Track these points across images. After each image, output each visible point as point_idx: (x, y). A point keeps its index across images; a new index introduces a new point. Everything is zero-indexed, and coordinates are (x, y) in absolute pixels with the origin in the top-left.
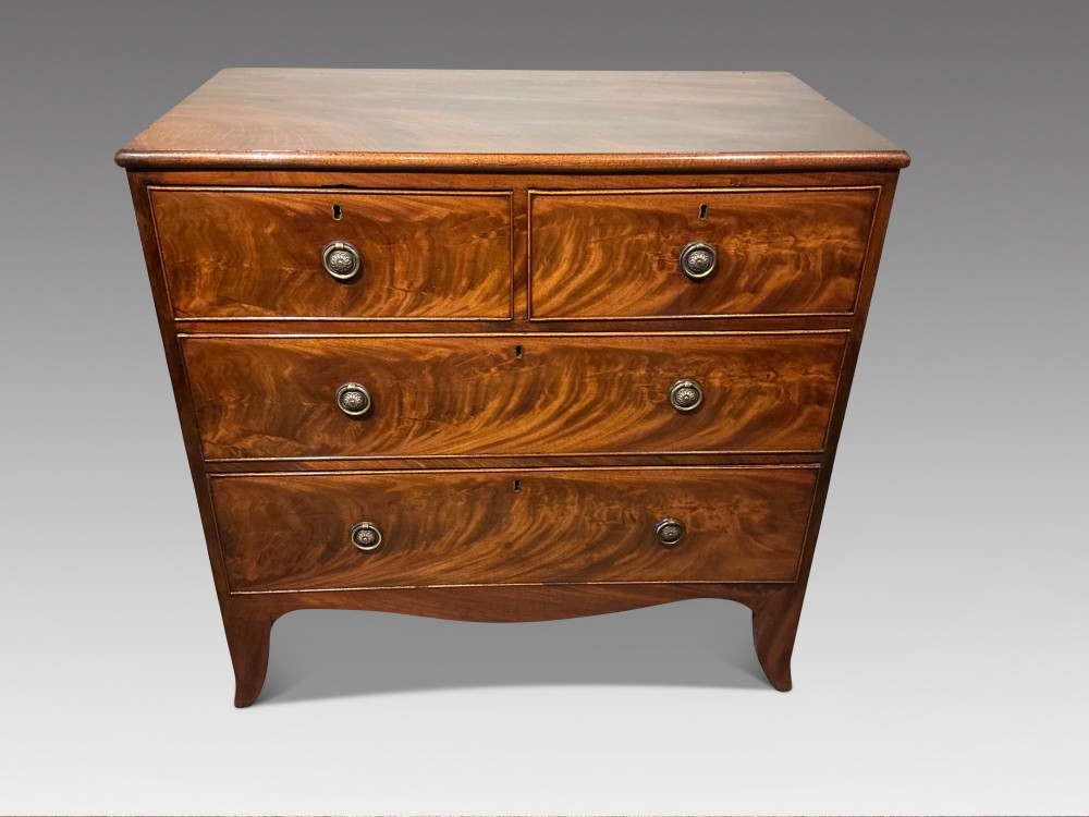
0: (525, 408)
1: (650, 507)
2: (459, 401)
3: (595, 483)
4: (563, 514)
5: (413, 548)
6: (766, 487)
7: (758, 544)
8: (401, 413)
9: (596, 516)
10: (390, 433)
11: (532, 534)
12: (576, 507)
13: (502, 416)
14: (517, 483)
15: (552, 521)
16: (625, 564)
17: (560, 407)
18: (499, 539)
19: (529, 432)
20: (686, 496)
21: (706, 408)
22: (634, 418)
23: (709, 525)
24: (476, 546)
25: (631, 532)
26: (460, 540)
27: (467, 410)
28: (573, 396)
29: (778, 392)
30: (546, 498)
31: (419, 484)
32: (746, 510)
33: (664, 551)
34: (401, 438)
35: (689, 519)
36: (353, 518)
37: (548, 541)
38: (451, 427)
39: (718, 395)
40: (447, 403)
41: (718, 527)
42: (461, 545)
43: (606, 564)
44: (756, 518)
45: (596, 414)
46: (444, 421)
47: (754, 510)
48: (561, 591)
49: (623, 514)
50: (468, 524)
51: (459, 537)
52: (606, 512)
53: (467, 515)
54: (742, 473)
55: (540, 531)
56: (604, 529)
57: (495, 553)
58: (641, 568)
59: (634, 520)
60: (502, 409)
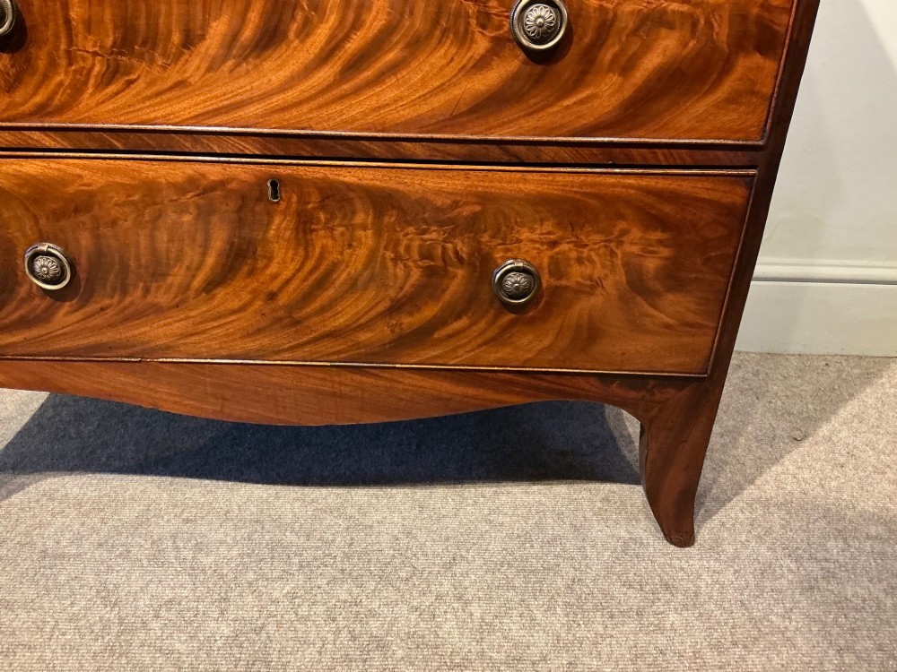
0: (270, 38)
1: (485, 238)
2: (162, 20)
3: (397, 191)
4: (350, 246)
5: (124, 292)
6: (668, 209)
7: (652, 311)
8: (70, 42)
9: (402, 250)
10: (58, 79)
11: (305, 279)
12: (370, 233)
13: (234, 52)
14: (274, 184)
15: (335, 256)
16: (450, 336)
17: (331, 38)
18: (255, 285)
19: (283, 88)
20: (542, 221)
21: (575, 51)
22: (455, 66)
23: (577, 274)
24: (221, 293)
25: (457, 281)
26: (196, 283)
27: (176, 38)
28: (351, 16)
29: (695, 24)
30: (322, 216)
31: (118, 179)
32: (635, 249)
33: (510, 316)
34: (78, 89)
35: (546, 261)
36: (25, 236)
37: (330, 292)
38: (156, 71)
39: (593, 23)
40: (142, 22)
41: (591, 279)
42: (198, 293)
43: (422, 335)
44: (651, 264)
45: (390, 57)
46: (141, 57)
47: (647, 251)
48: (358, 378)
49: (444, 249)
50: (204, 254)
51: (194, 277)
52: (416, 243)
53: (200, 237)
54: (631, 181)
55: (317, 275)
56: (416, 275)
57: (252, 309)
58: (474, 344)
59: (460, 259)
60: (235, 35)
